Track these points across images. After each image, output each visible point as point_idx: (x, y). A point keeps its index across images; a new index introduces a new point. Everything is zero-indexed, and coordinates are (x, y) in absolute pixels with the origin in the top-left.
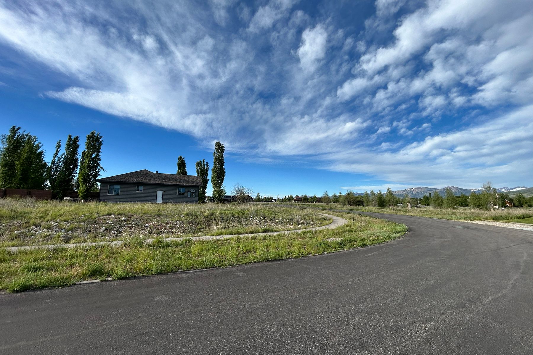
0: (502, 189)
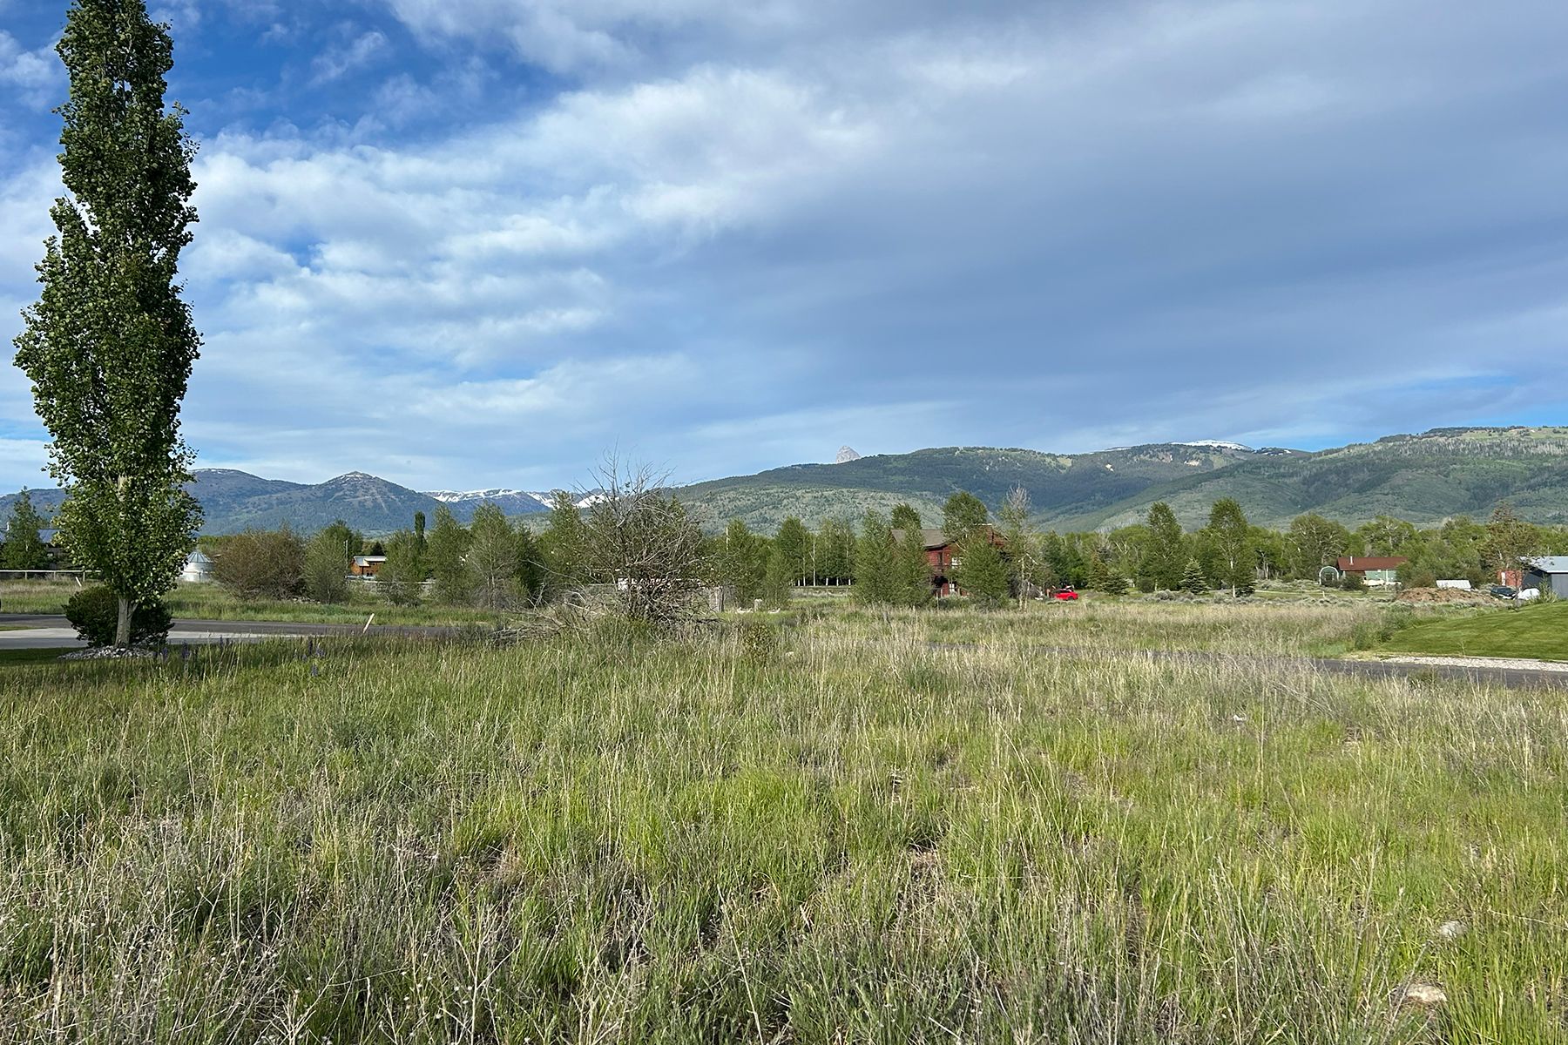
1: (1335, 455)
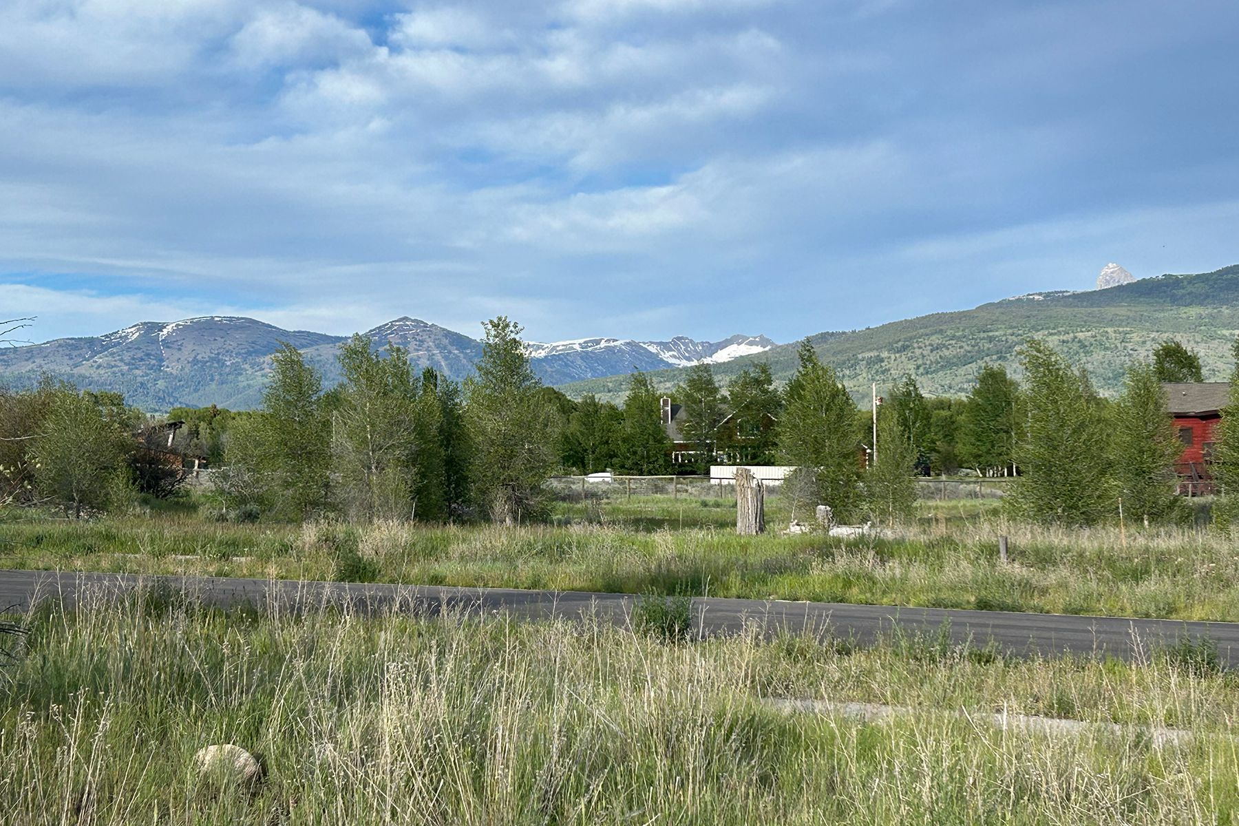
0: (665, 346)
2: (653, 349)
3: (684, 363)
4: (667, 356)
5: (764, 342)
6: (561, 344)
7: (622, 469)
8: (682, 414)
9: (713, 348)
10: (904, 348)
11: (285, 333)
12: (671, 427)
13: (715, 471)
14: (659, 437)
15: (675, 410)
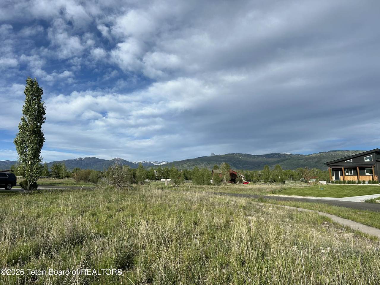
0: (154, 162)
1: (310, 156)
2: (152, 163)
3: (156, 165)
4: (154, 164)
5: (167, 162)
6: (139, 162)
7: (149, 179)
8: (157, 172)
9: (160, 163)
10: (186, 163)
11: (100, 159)
12: (156, 174)
13: (161, 179)
14: (154, 175)
15: (156, 172)
